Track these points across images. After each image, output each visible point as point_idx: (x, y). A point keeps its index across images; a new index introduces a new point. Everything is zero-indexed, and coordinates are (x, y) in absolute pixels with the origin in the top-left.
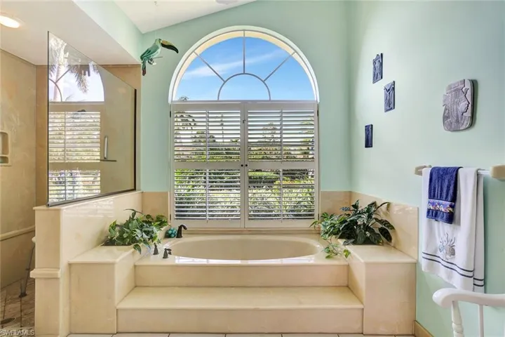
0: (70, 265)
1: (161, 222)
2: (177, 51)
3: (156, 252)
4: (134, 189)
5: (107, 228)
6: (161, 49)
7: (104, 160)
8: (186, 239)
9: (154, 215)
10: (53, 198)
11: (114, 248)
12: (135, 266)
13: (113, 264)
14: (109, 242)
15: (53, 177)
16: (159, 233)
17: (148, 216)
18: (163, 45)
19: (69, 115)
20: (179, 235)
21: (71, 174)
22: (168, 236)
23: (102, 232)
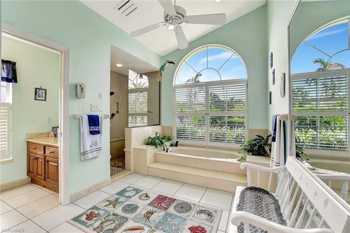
0: (134, 149)
1: (169, 139)
2: (174, 64)
3: (164, 150)
4: (159, 125)
5: (147, 138)
6: (167, 64)
7: (149, 112)
8: (179, 147)
9: (167, 136)
10: (130, 125)
11: (149, 146)
12: (155, 154)
13: (147, 150)
14: (148, 144)
15: (130, 118)
16: (167, 144)
17: (165, 136)
18: (168, 62)
19: (137, 94)
20: (176, 145)
21: (142, 118)
22: (172, 145)
23: (145, 140)
